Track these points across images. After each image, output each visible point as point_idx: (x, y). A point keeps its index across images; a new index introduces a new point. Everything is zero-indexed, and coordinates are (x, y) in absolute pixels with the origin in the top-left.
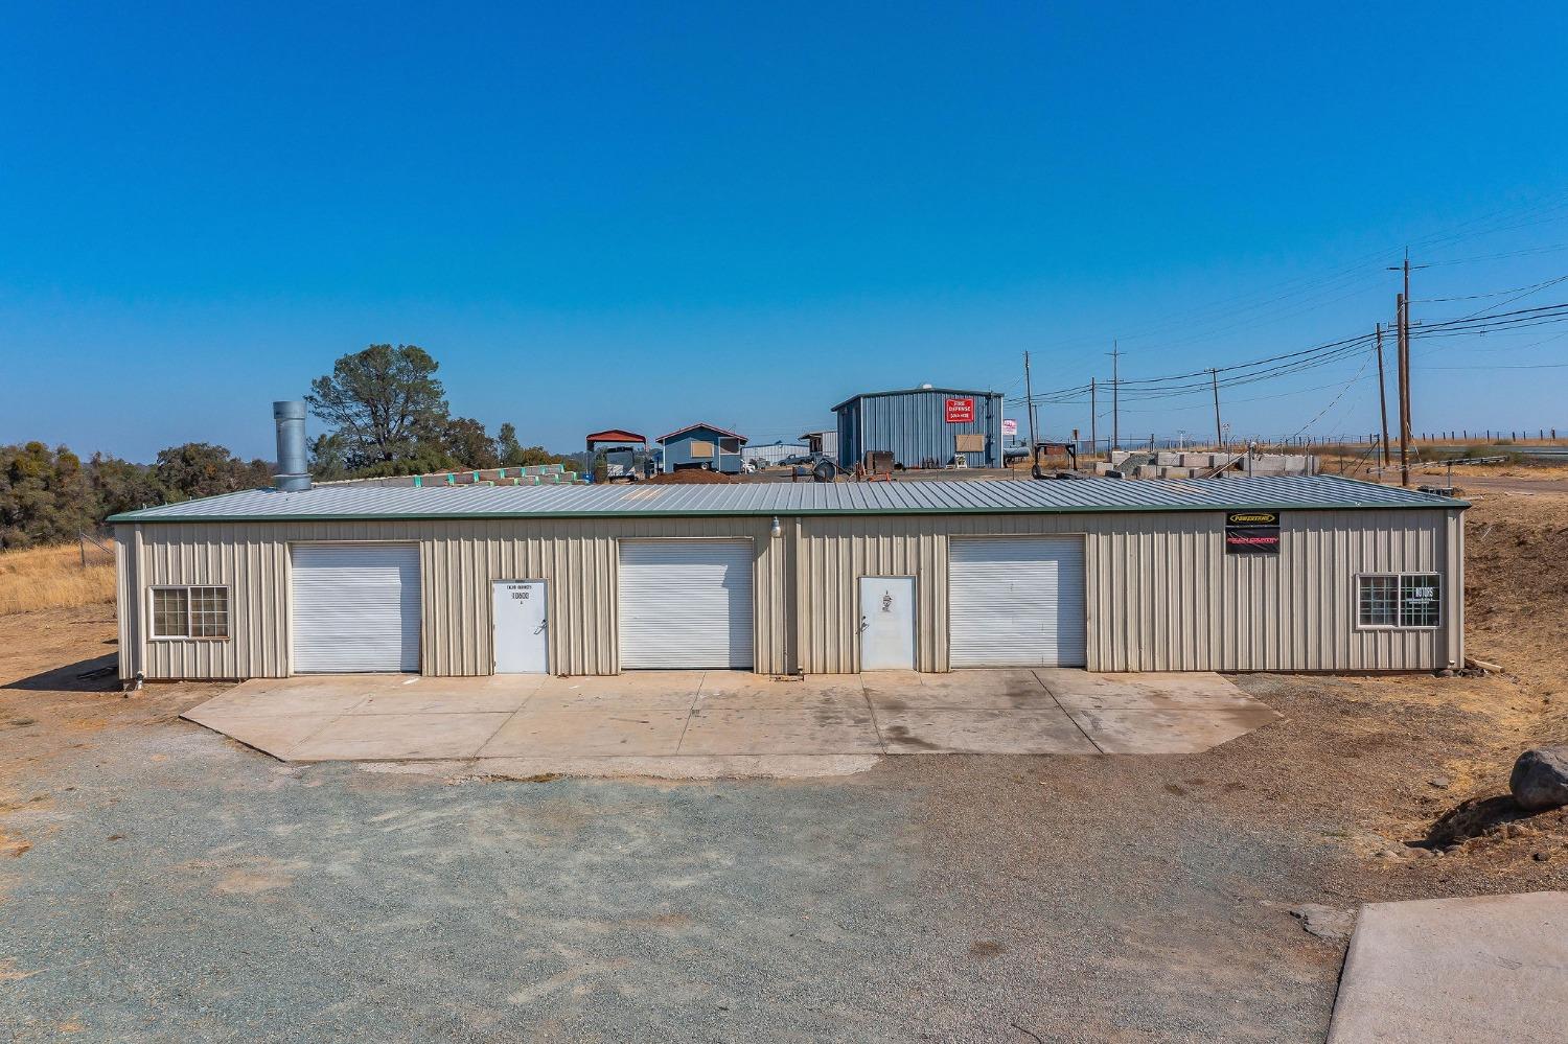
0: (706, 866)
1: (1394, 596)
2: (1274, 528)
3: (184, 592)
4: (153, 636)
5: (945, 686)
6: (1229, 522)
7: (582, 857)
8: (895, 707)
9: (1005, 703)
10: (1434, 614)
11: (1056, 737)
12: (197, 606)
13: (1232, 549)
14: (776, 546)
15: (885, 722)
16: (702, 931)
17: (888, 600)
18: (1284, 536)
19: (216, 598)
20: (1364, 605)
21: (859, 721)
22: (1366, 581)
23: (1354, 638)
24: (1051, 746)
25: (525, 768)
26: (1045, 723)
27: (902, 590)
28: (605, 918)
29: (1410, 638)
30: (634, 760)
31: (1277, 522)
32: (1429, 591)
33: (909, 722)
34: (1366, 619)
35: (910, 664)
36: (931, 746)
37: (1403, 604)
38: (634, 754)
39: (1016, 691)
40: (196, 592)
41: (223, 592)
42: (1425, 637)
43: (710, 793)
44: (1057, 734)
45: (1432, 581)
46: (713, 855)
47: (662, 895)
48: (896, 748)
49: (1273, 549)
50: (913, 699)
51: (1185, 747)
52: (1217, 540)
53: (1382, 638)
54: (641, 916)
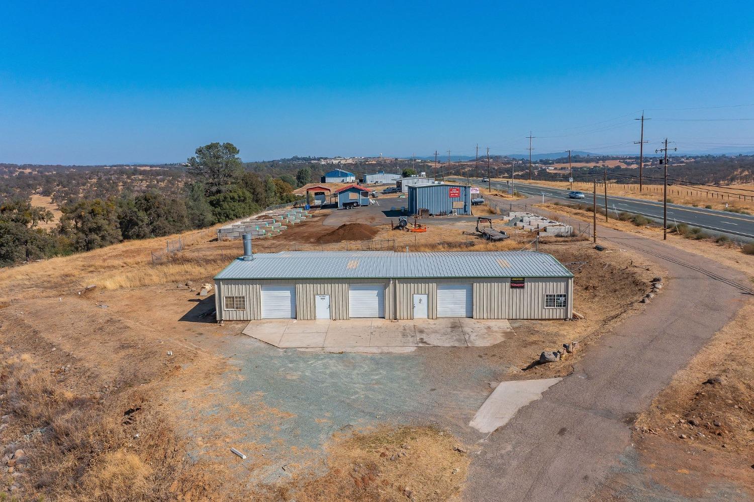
0: (380, 374)
1: (554, 299)
2: (523, 282)
3: (233, 298)
4: (225, 309)
5: (435, 324)
6: (511, 280)
7: (356, 372)
8: (421, 332)
9: (449, 330)
10: (565, 304)
11: (459, 342)
12: (237, 301)
13: (512, 287)
14: (391, 285)
15: (419, 336)
16: (382, 386)
17: (421, 300)
18: (526, 284)
19: (242, 299)
20: (546, 302)
21: (412, 336)
22: (547, 296)
23: (544, 310)
24: (457, 344)
25: (337, 350)
26: (458, 337)
27: (424, 297)
28: (363, 384)
29: (558, 310)
30: (360, 348)
31: (524, 280)
32: (563, 298)
33: (424, 336)
34: (547, 306)
35: (426, 317)
36: (429, 344)
37: (557, 302)
38: (360, 346)
39: (453, 326)
40: (236, 297)
41: (243, 297)
42: (562, 310)
43: (379, 357)
44: (459, 340)
45: (565, 296)
46: (381, 371)
47: (373, 380)
48: (421, 345)
49: (523, 287)
50: (426, 329)
51: (488, 344)
52: (508, 284)
53: (551, 311)
54: (370, 384)
